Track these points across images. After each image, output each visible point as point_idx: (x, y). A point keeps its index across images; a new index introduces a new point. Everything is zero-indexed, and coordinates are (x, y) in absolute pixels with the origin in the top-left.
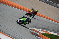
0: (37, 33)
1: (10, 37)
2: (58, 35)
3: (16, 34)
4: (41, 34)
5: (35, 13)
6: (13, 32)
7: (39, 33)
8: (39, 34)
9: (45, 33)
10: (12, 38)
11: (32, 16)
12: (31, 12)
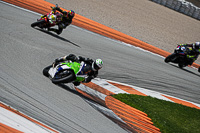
0: (98, 94)
1: (7, 108)
2: (167, 100)
3: (26, 98)
4: (112, 95)
5: (66, 19)
6: (15, 91)
7: (104, 91)
8: (103, 97)
9: (123, 92)
10: (11, 110)
11: (53, 30)
12: (52, 17)
